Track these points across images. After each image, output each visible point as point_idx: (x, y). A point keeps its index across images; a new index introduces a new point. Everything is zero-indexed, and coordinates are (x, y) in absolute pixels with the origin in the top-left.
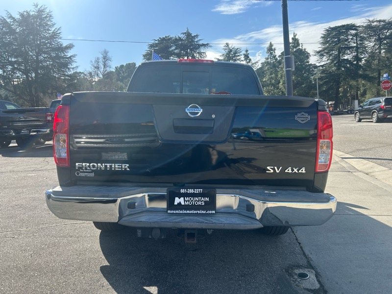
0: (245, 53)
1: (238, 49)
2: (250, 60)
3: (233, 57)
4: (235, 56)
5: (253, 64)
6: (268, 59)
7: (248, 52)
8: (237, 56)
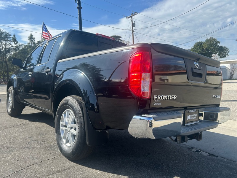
0: (13, 37)
1: (8, 33)
2: (17, 42)
3: (5, 38)
4: (6, 38)
5: (20, 45)
6: (30, 44)
7: (15, 37)
8: (7, 38)
